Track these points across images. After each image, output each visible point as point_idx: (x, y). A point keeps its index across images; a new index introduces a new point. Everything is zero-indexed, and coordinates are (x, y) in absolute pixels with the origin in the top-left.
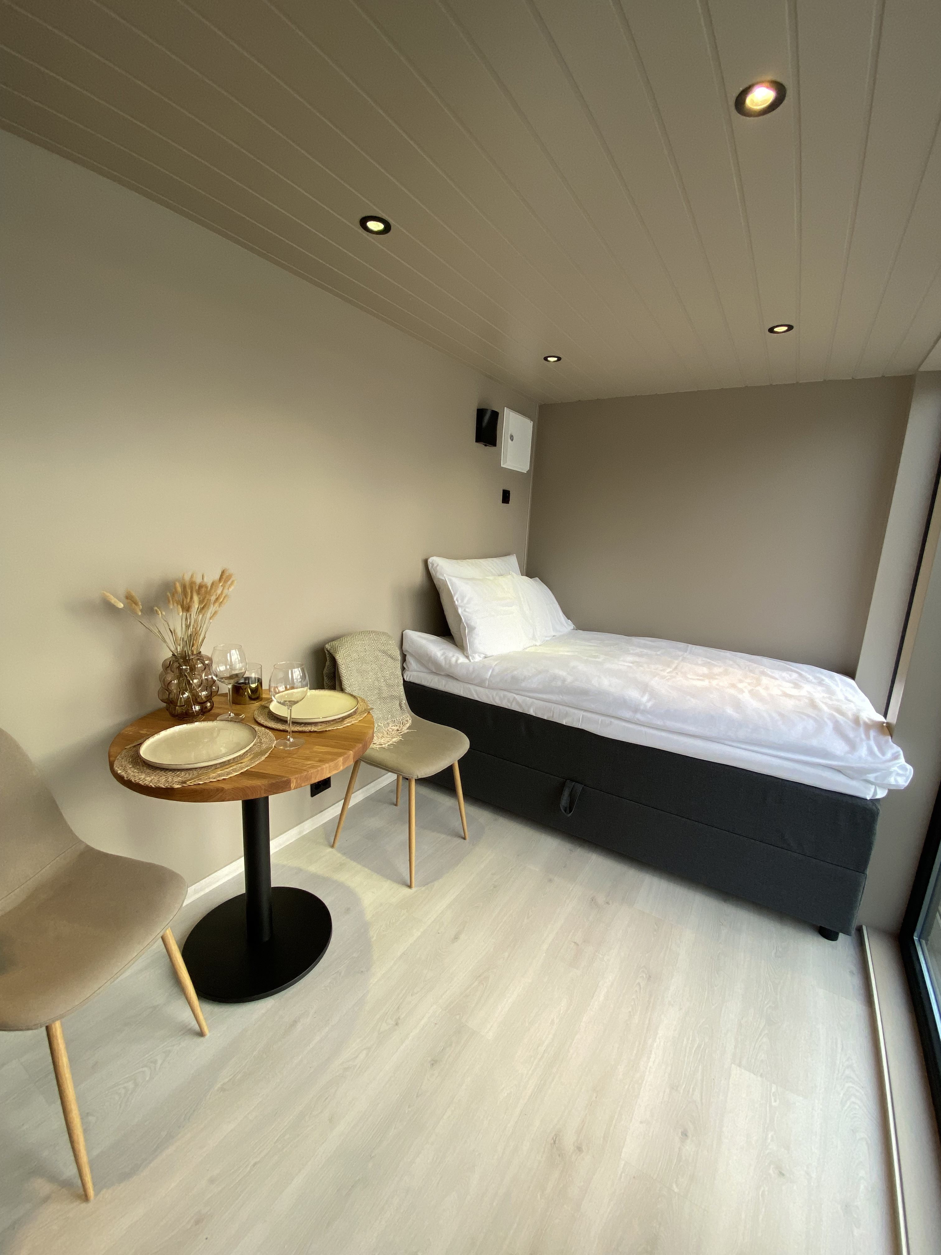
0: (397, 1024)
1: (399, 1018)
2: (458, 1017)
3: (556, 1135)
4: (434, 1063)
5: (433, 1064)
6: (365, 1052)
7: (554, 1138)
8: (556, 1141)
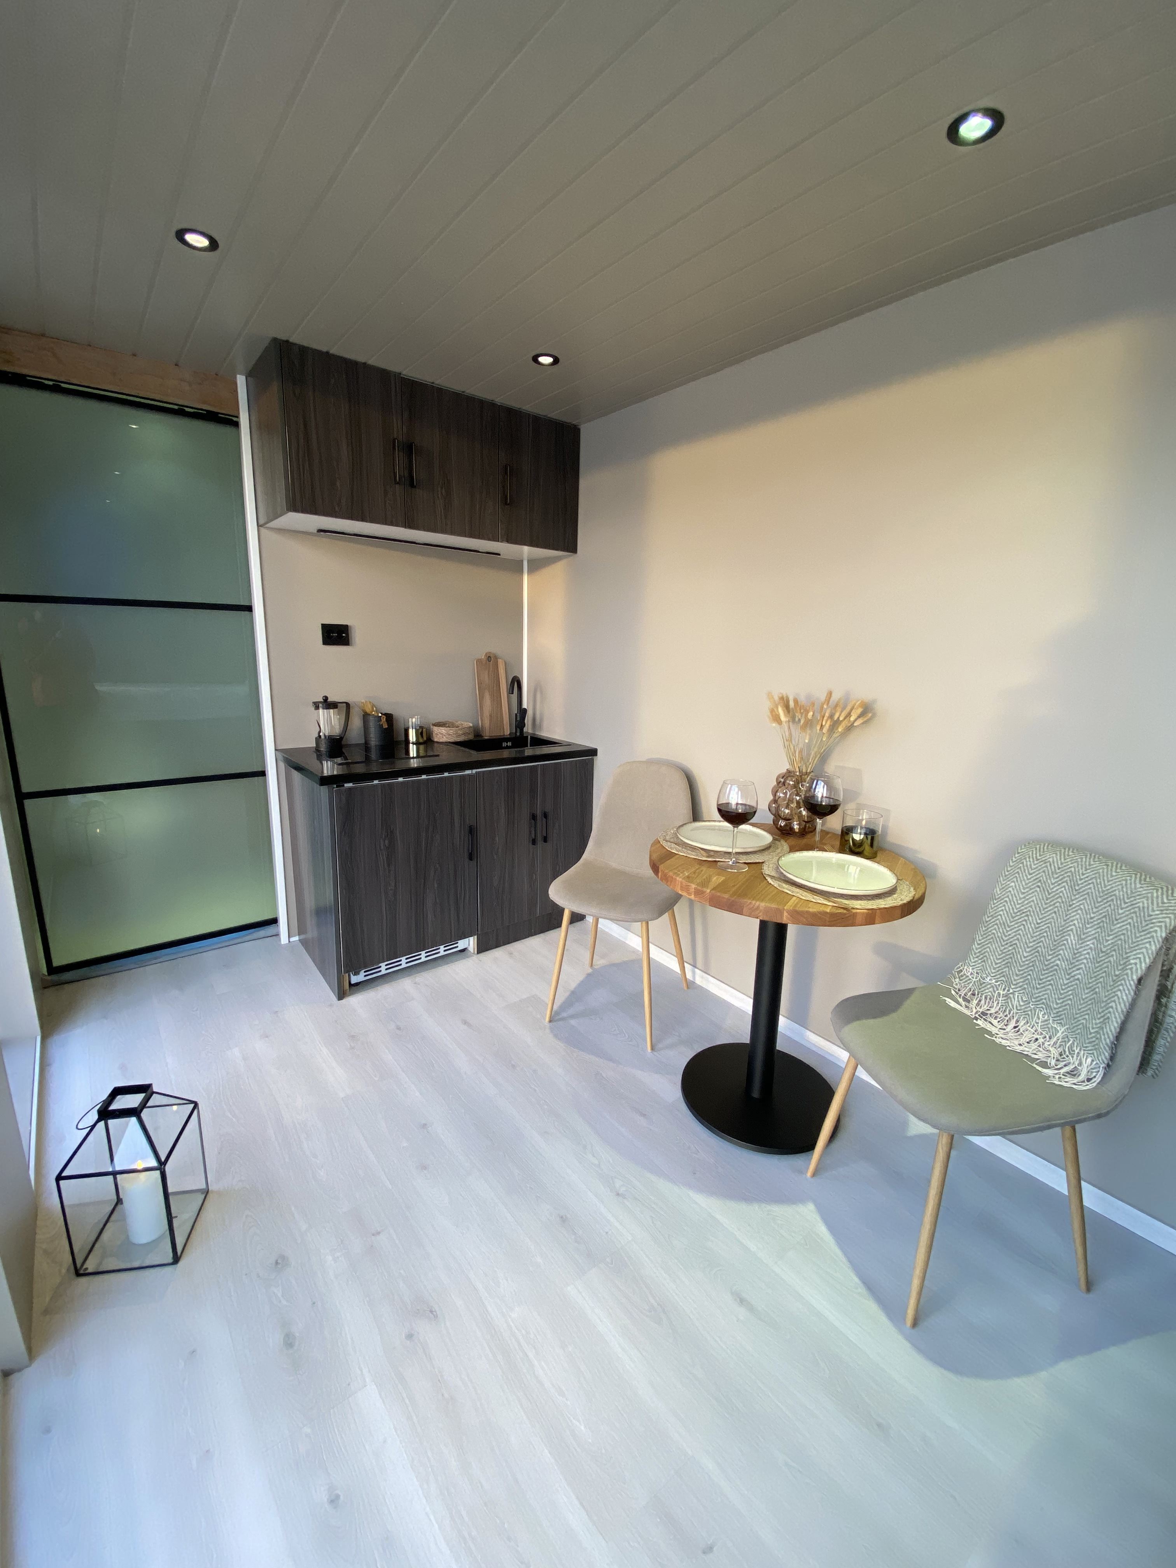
0: (618, 1194)
1: (625, 1198)
2: (608, 1260)
3: (436, 1317)
4: (563, 1219)
5: (562, 1217)
6: (596, 1162)
7: (434, 1313)
8: (432, 1314)
